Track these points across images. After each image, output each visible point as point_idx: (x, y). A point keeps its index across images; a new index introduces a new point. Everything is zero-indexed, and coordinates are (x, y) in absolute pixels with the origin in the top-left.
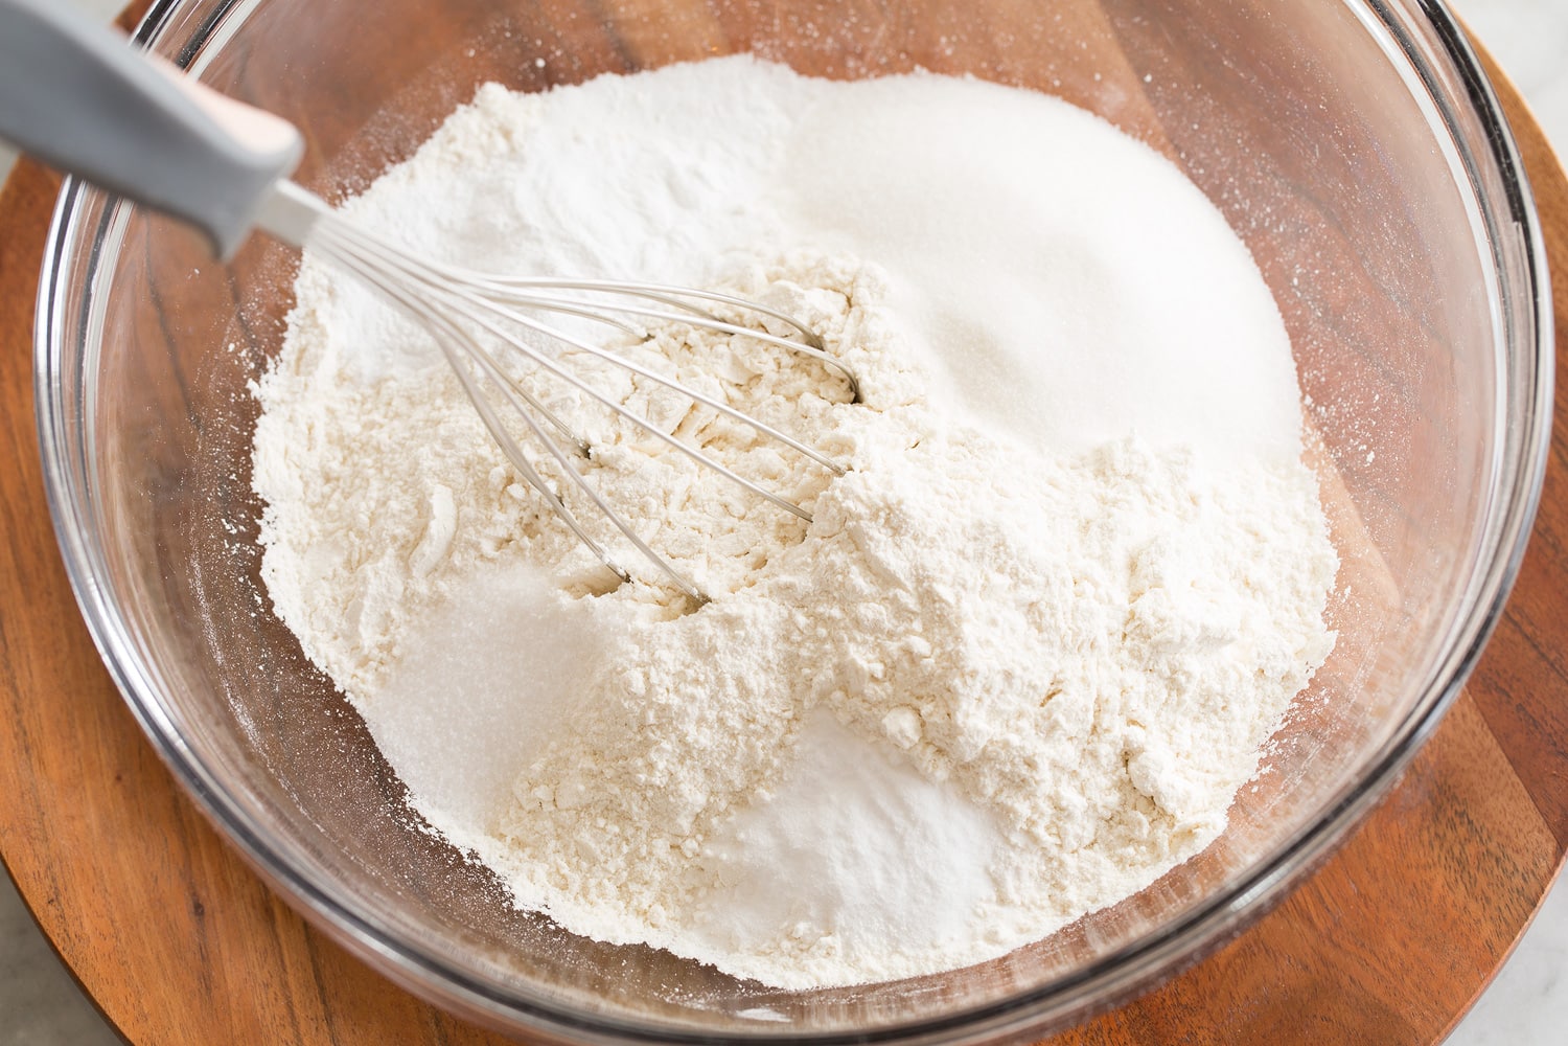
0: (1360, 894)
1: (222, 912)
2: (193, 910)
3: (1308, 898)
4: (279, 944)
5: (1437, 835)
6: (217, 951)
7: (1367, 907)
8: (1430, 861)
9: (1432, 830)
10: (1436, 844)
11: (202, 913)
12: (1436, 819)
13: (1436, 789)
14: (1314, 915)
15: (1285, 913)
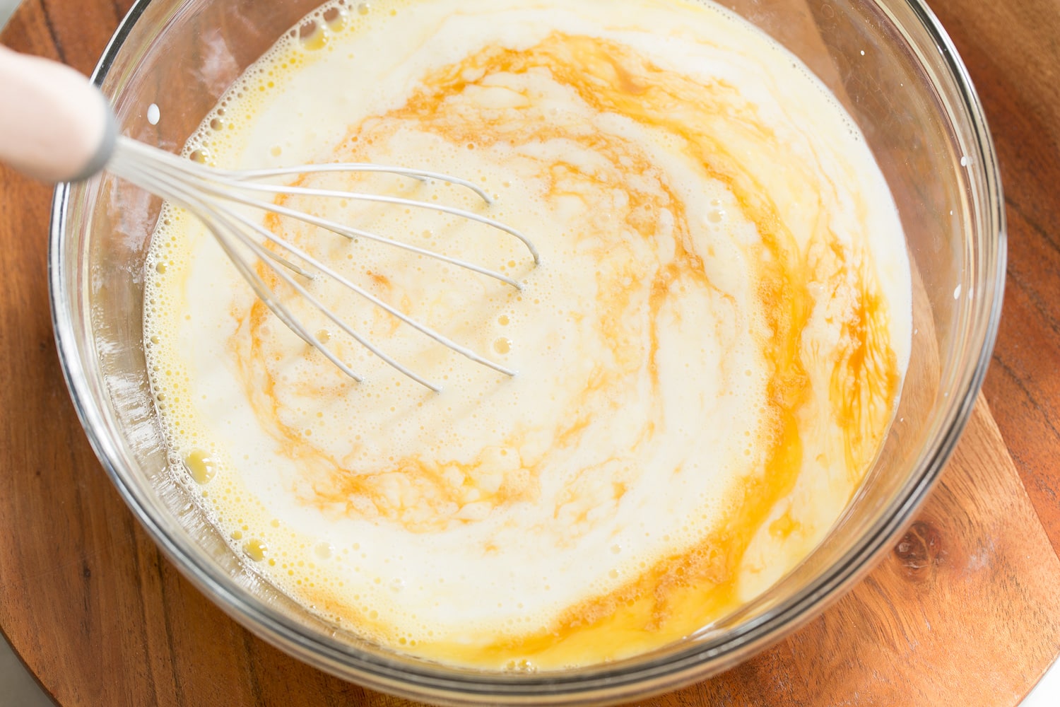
0: (932, 631)
1: (104, 576)
2: (82, 573)
3: (894, 631)
4: (143, 603)
5: (993, 591)
6: (97, 603)
7: (937, 640)
8: (986, 610)
9: (989, 587)
10: (991, 598)
11: (89, 576)
12: (993, 580)
13: (995, 559)
14: (897, 643)
15: (876, 640)
